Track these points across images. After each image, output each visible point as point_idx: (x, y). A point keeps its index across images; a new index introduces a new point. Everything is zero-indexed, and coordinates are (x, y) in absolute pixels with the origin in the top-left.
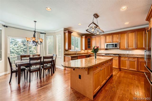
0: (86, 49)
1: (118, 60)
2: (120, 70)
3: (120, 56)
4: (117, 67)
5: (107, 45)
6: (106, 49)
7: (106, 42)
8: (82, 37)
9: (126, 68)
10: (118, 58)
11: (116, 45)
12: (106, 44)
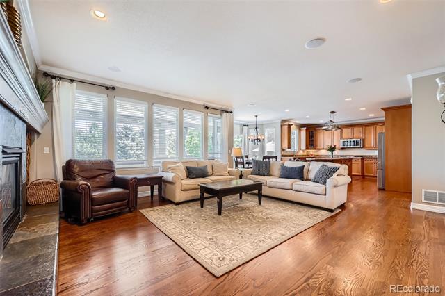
0: (307, 148)
1: (360, 164)
2: (363, 178)
3: (363, 158)
4: (359, 174)
5: (344, 142)
6: (342, 149)
7: (342, 138)
8: (300, 129)
9: (372, 175)
10: (360, 161)
11: (357, 143)
12: (342, 141)
